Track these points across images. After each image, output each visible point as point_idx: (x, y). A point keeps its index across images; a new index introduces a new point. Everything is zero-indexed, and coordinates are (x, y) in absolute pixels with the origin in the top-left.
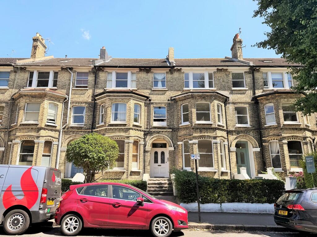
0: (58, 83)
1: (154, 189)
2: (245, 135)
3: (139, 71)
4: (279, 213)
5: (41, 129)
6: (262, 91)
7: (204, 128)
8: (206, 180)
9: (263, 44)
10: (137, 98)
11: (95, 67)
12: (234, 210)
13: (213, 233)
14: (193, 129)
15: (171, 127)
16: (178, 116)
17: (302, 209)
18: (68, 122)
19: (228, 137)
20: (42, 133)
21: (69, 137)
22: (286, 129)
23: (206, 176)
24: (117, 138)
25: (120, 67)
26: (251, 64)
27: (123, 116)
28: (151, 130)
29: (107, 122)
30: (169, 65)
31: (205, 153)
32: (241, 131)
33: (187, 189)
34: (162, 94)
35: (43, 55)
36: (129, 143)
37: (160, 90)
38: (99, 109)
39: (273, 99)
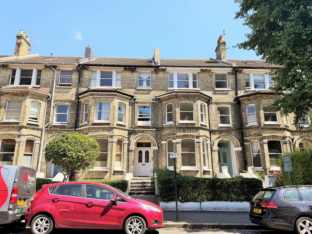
0: (41, 81)
1: (136, 188)
2: (227, 134)
3: (124, 70)
4: (254, 211)
5: (22, 127)
6: (244, 91)
7: (187, 128)
8: (186, 178)
9: (244, 45)
10: (122, 97)
11: (79, 65)
12: (213, 208)
13: (188, 232)
14: (177, 128)
15: (156, 126)
16: (162, 116)
17: (274, 207)
18: (50, 121)
19: (210, 137)
20: (24, 131)
21: (52, 136)
22: (267, 129)
23: (188, 174)
24: (101, 137)
25: (105, 66)
26: (234, 65)
27: (107, 115)
28: (135, 129)
29: (91, 121)
30: (154, 65)
31: (188, 152)
32: (224, 131)
33: (168, 188)
34: (147, 94)
35: (27, 53)
36: (113, 142)
37: (145, 90)
38: (83, 108)
39: (254, 99)
